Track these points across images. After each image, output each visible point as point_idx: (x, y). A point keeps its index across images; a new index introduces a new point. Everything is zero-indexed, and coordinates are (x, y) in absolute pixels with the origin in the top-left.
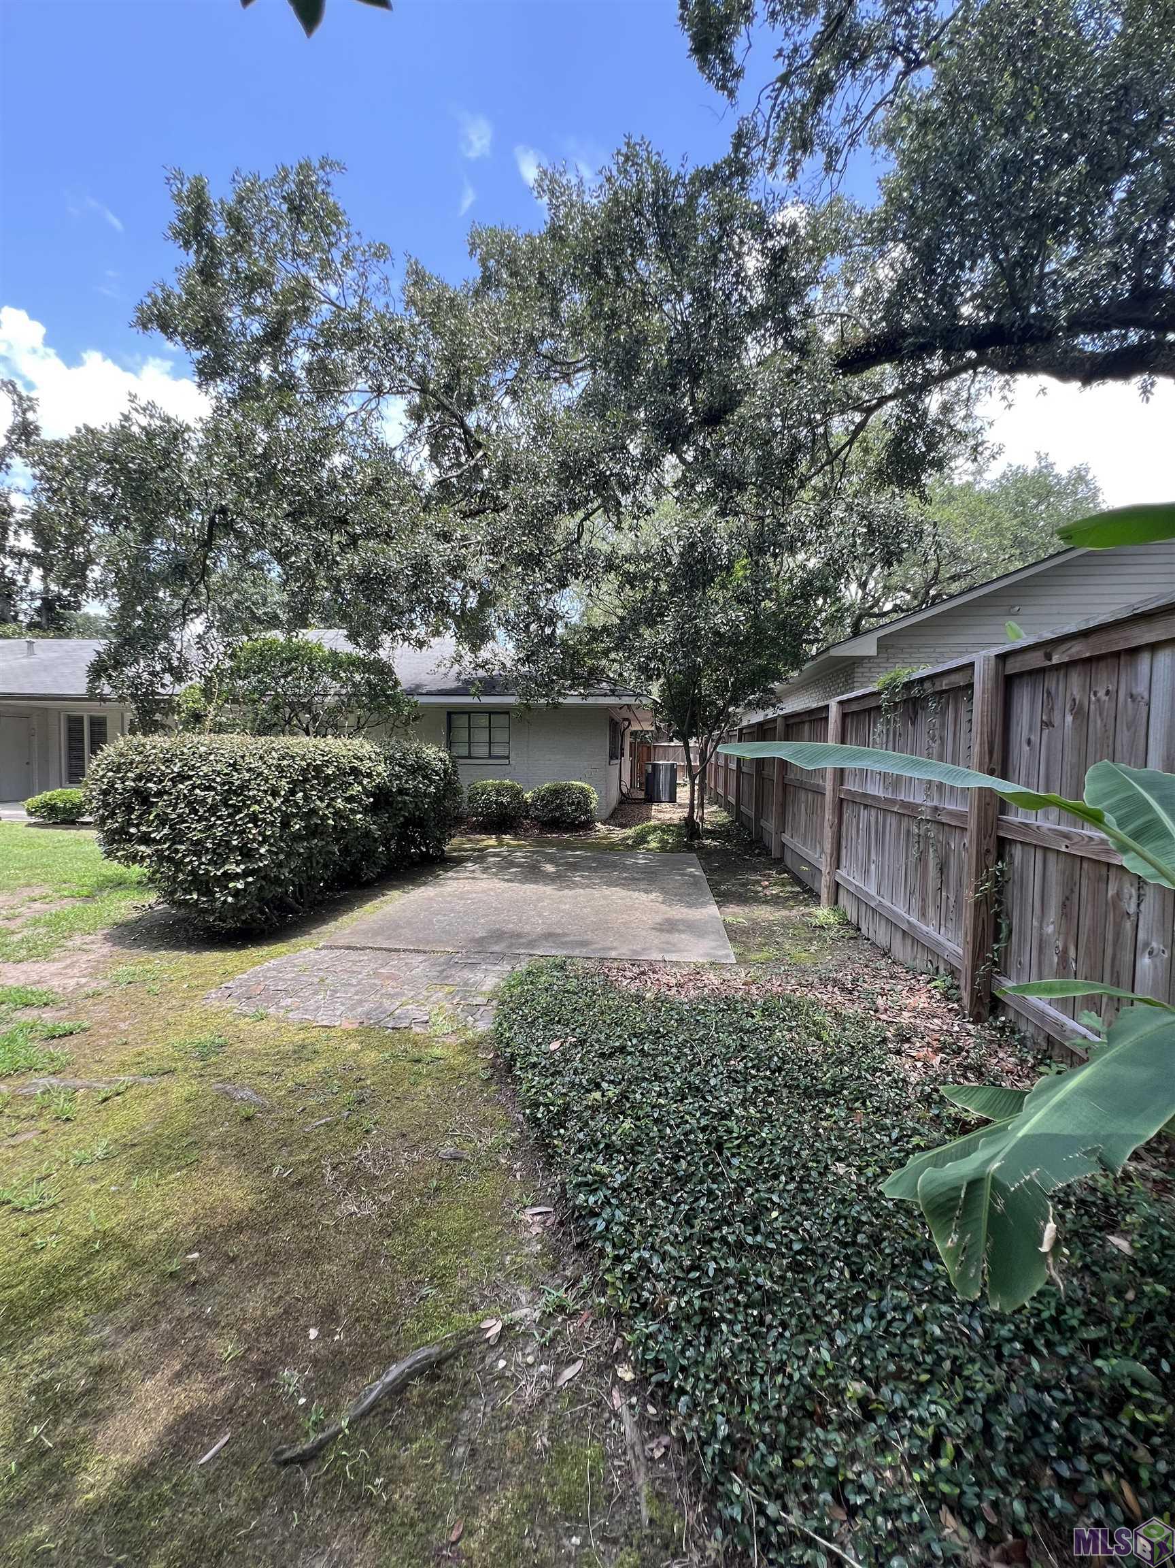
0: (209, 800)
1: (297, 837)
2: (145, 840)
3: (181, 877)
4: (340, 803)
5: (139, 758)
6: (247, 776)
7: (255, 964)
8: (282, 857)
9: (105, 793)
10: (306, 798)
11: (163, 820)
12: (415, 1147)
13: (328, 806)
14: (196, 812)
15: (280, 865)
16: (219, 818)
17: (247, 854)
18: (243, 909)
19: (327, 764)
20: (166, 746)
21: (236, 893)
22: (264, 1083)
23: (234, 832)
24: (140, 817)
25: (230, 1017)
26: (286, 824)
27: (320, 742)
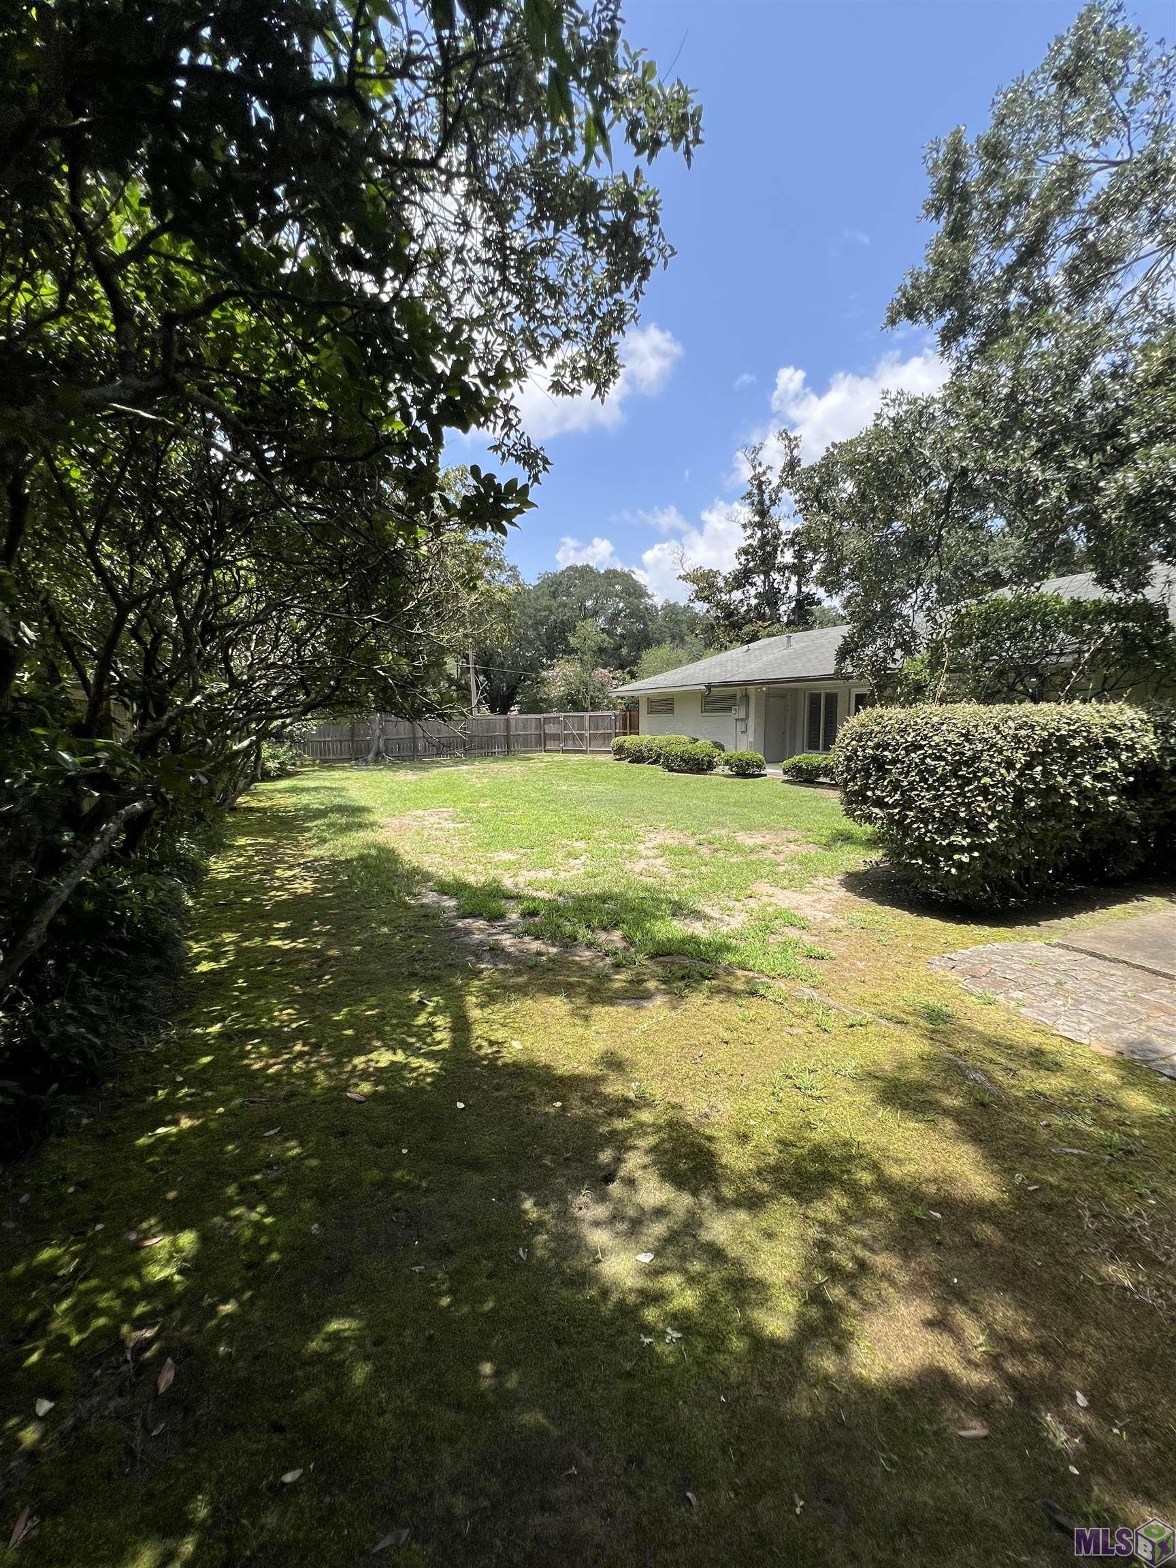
0: (940, 770)
1: (1028, 815)
2: (880, 803)
3: (908, 841)
4: (1087, 781)
5: (877, 729)
6: (979, 746)
7: (976, 943)
8: (1012, 835)
9: (849, 759)
10: (1046, 773)
11: (896, 786)
13: (1072, 783)
14: (926, 781)
15: (1008, 843)
16: (948, 788)
18: (965, 884)
19: (1074, 734)
20: (901, 716)
21: (960, 865)
22: (998, 1073)
23: (962, 804)
24: (876, 782)
25: (955, 990)
26: (1019, 802)
27: (1066, 709)
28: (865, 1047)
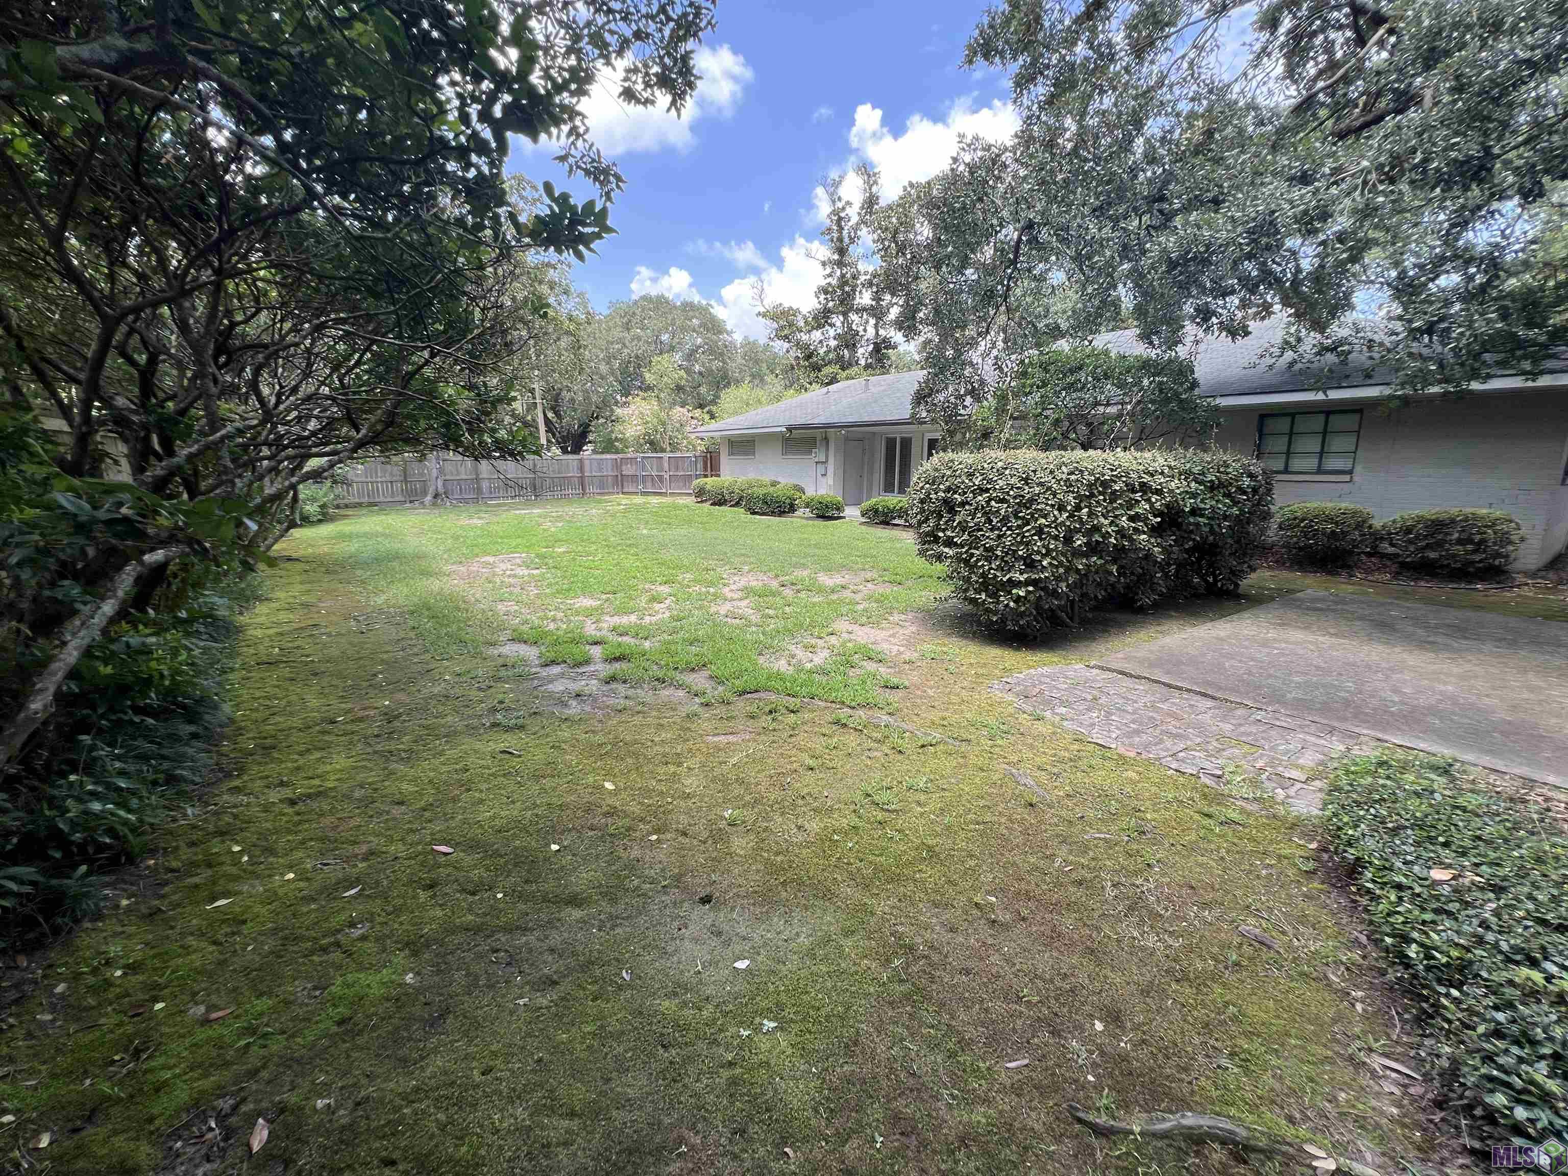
0: (1002, 512)
1: (1077, 553)
2: (949, 543)
3: (974, 578)
4: (1124, 522)
5: (949, 473)
6: (1037, 490)
7: (1030, 667)
8: (1061, 570)
9: (922, 501)
10: (1090, 514)
12: (1205, 905)
13: (1111, 524)
14: (990, 521)
15: (1058, 579)
16: (1009, 528)
17: (1030, 565)
18: (1022, 615)
19: (1115, 479)
20: (970, 461)
21: (1018, 600)
22: (1043, 777)
23: (1021, 543)
24: (946, 523)
25: (1011, 710)
26: (1068, 540)
27: (1109, 456)
28: (933, 763)
